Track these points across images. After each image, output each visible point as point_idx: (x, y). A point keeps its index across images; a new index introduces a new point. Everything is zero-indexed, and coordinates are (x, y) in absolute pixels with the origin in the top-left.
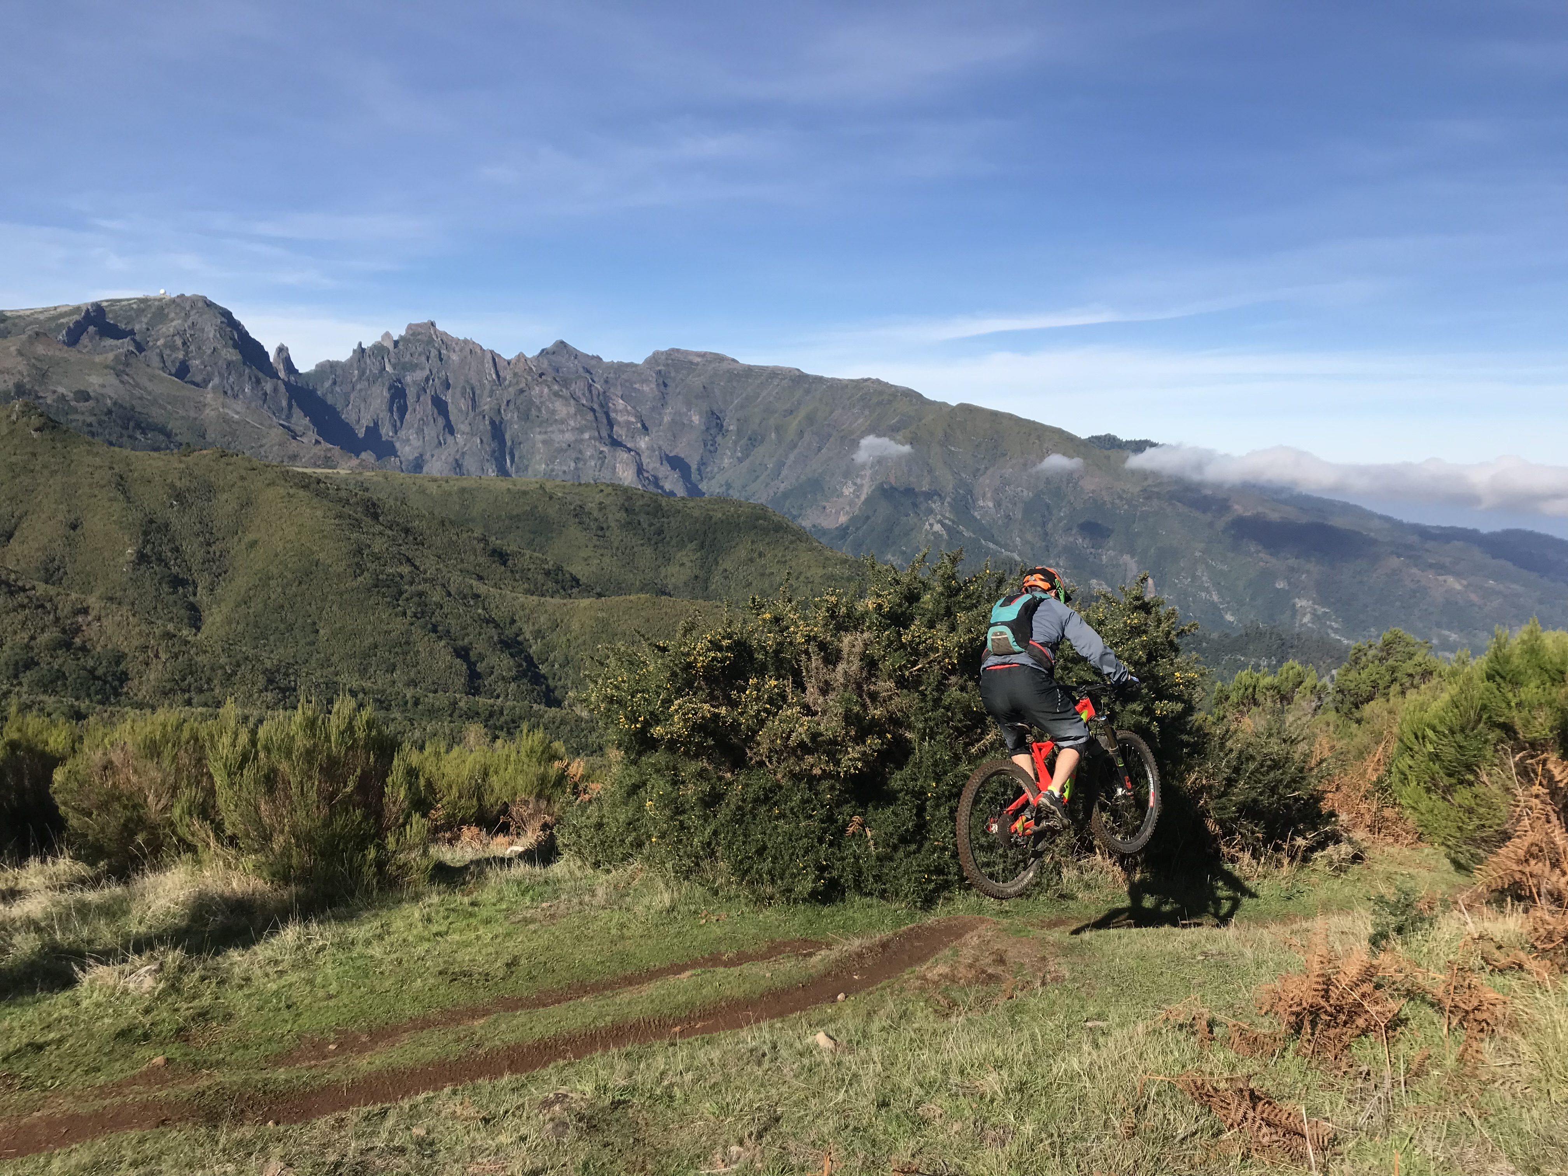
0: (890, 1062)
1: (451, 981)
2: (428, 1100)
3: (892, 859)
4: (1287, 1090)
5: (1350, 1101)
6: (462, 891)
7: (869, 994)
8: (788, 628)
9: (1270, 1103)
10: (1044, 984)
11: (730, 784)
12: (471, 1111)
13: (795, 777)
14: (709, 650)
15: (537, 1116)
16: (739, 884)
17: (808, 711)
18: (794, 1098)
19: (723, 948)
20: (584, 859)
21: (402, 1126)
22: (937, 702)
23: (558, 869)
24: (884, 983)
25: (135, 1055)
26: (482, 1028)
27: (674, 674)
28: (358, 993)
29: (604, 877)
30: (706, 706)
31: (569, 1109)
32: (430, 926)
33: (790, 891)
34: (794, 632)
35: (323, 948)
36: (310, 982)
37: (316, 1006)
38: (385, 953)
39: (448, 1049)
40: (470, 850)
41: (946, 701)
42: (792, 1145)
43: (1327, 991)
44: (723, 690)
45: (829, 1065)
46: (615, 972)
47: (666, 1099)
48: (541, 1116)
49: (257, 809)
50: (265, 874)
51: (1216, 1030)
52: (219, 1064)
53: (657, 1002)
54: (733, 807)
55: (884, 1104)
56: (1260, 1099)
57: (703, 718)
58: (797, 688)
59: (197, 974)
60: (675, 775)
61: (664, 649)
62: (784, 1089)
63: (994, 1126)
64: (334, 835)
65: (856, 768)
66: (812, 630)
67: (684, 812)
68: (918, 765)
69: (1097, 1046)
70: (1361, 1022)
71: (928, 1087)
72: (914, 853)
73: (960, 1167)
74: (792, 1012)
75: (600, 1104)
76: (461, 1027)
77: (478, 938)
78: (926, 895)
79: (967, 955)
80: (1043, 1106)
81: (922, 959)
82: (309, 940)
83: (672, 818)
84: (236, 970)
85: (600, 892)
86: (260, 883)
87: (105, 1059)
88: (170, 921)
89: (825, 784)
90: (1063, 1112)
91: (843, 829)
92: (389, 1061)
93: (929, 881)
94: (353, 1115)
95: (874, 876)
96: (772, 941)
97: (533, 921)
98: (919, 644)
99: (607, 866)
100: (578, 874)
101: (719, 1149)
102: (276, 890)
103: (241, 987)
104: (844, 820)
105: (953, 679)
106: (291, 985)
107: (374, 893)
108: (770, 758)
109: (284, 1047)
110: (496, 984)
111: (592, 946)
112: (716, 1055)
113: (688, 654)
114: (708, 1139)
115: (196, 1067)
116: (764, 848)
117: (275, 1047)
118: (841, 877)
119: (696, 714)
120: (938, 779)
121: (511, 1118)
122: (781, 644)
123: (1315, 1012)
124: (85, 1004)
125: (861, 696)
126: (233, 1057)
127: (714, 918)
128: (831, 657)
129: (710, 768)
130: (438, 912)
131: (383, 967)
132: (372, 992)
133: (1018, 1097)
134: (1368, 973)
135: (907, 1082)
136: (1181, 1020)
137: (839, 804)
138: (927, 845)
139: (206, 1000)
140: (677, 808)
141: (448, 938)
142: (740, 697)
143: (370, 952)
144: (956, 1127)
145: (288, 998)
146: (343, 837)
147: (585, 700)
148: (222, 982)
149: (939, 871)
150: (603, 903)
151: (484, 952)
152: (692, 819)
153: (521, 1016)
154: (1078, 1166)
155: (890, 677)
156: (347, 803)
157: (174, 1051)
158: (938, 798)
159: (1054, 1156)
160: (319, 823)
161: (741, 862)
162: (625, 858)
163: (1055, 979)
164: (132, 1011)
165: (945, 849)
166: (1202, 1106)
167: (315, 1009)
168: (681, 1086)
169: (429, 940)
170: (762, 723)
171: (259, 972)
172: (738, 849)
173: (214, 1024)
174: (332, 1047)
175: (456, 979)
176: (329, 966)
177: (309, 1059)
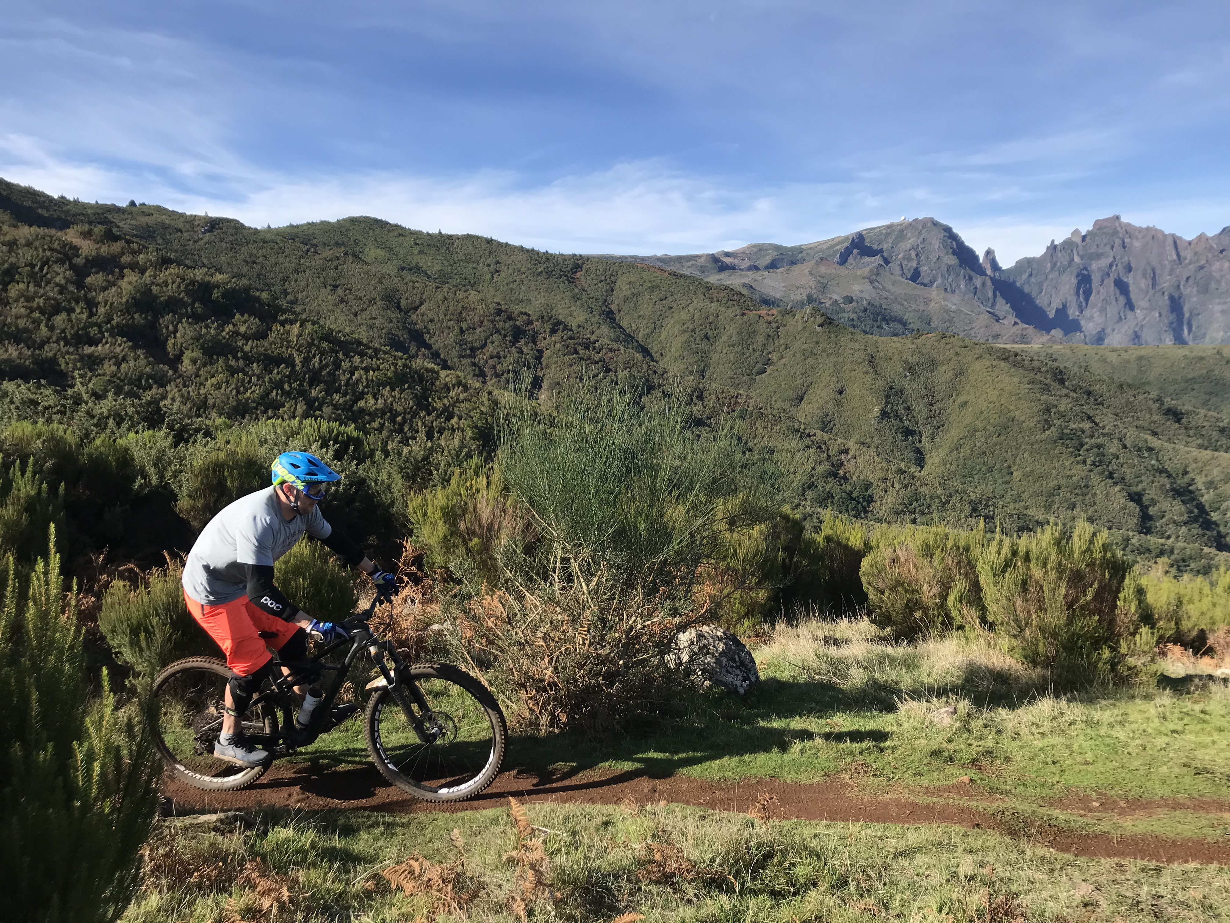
2: (1197, 870)
6: (1190, 699)
21: (1179, 886)
25: (946, 771)
28: (1110, 765)
32: (1166, 723)
35: (1074, 722)
36: (1069, 747)
37: (1077, 768)
38: (1129, 738)
39: (1204, 831)
40: (1180, 664)
49: (1014, 604)
50: (1017, 656)
52: (1007, 793)
59: (981, 722)
64: (1073, 634)
76: (1211, 816)
77: (1214, 742)
82: (1062, 714)
84: (1010, 726)
86: (1013, 662)
87: (926, 768)
88: (949, 679)
92: (1151, 828)
94: (1133, 865)
102: (1026, 669)
103: (1014, 739)
106: (1053, 746)
107: (1110, 687)
109: (1055, 794)
115: (992, 791)
117: (1048, 791)
124: (905, 725)
126: (1018, 791)
130: (1172, 713)
131: (1130, 749)
132: (1122, 767)
139: (990, 743)
141: (1184, 737)
143: (1114, 733)
145: (1053, 755)
146: (1081, 637)
148: (999, 732)
151: (1222, 755)
156: (1087, 610)
157: (972, 773)
160: (1062, 622)
164: (939, 739)
167: (1077, 770)
169: (1167, 735)
171: (1026, 731)
173: (998, 762)
174: (1096, 804)
175: (1199, 774)
176: (1081, 737)
177: (1078, 809)
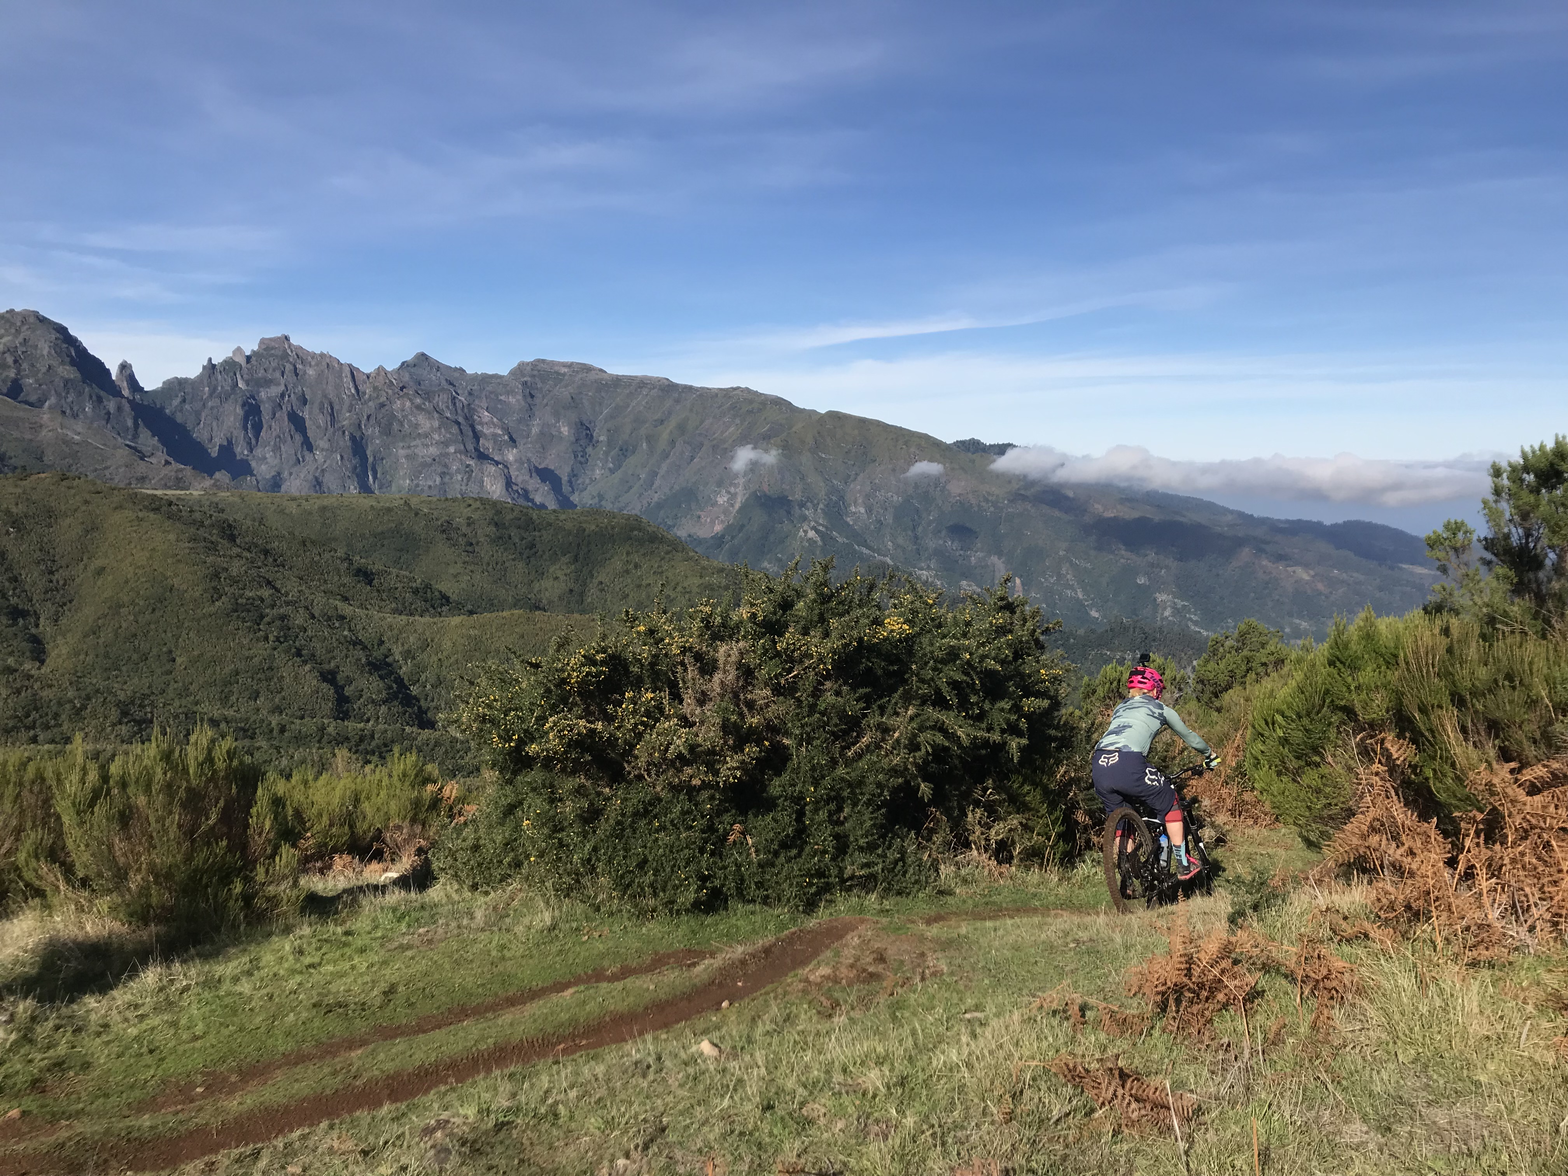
0: (773, 1066)
1: (326, 1013)
2: (304, 1137)
3: (773, 865)
4: (1155, 1066)
5: (1213, 1072)
6: (336, 920)
7: (753, 1000)
8: (662, 640)
9: (1138, 1080)
10: (923, 979)
11: (608, 799)
12: (350, 1145)
13: (675, 789)
14: (583, 665)
15: (418, 1144)
16: (621, 898)
17: (686, 722)
18: (680, 1107)
19: (606, 963)
20: (461, 882)
21: (276, 1166)
22: (813, 708)
23: (435, 893)
24: (769, 987)
26: (360, 1058)
27: (548, 691)
28: (225, 1032)
29: (482, 899)
30: (582, 722)
31: (451, 1135)
32: (302, 958)
33: (672, 902)
34: (669, 644)
35: (187, 989)
36: (174, 1024)
37: (181, 1049)
38: (255, 989)
39: (324, 1082)
40: (342, 878)
41: (822, 707)
42: (678, 1154)
43: (1189, 969)
44: (599, 705)
45: (714, 1073)
46: (496, 994)
47: (550, 1117)
48: (422, 1144)
49: (110, 847)
50: (121, 915)
51: (1088, 1013)
52: (79, 1114)
53: (540, 1021)
54: (612, 822)
55: (769, 1107)
56: (1129, 1076)
57: (579, 734)
58: (674, 699)
59: (50, 1024)
60: (552, 792)
61: (536, 666)
62: (669, 1099)
63: (877, 1121)
64: (195, 871)
65: (735, 777)
66: (687, 641)
67: (562, 830)
68: (796, 771)
69: (974, 1036)
70: (1221, 997)
71: (813, 1087)
72: (795, 858)
73: (845, 1164)
74: (677, 1021)
75: (483, 1127)
76: (337, 1060)
77: (353, 968)
78: (808, 899)
79: (848, 955)
80: (924, 1098)
81: (804, 963)
82: (172, 981)
83: (550, 837)
84: (93, 1017)
85: (479, 914)
86: (116, 926)
88: (19, 970)
89: (705, 794)
90: (943, 1103)
91: (725, 839)
92: (261, 1100)
93: (810, 884)
94: (224, 1158)
95: (756, 883)
96: (656, 953)
97: (409, 947)
98: (793, 651)
99: (485, 888)
100: (456, 897)
101: (606, 1163)
102: (134, 931)
103: (99, 1034)
104: (725, 829)
105: (828, 684)
106: (153, 1029)
107: (242, 928)
108: (648, 771)
109: (148, 1093)
110: (374, 1013)
111: (472, 969)
112: (600, 1069)
113: (562, 670)
114: (594, 1155)
115: (54, 1118)
116: (645, 861)
117: (137, 1093)
118: (723, 885)
119: (571, 730)
120: (816, 783)
121: (391, 1148)
122: (656, 656)
123: (1179, 990)
125: (738, 705)
126: (94, 1106)
127: (596, 935)
128: (707, 667)
129: (588, 784)
130: (310, 944)
131: (253, 1004)
132: (240, 1030)
133: (900, 1091)
134: (1227, 950)
135: (790, 1084)
136: (1054, 1006)
137: (718, 813)
138: (807, 849)
139: (62, 1049)
140: (555, 826)
141: (322, 970)
142: (616, 711)
143: (238, 988)
144: (840, 1125)
145: (151, 1042)
146: (206, 871)
147: (456, 722)
148: (78, 1031)
149: (820, 874)
150: (482, 925)
151: (359, 981)
152: (572, 836)
153: (400, 1045)
154: (959, 1154)
155: (766, 685)
156: (212, 836)
157: (31, 1102)
158: (817, 802)
159: (935, 1146)
160: (179, 857)
161: (622, 877)
162: (504, 878)
163: (934, 974)
165: (825, 852)
166: (1075, 1087)
167: (181, 1051)
168: (565, 1103)
169: (301, 973)
170: (639, 736)
171: (118, 1018)
172: (619, 864)
173: (72, 1073)
174: (199, 1090)
175: (330, 1011)
176: (194, 1006)
177: (176, 1104)
